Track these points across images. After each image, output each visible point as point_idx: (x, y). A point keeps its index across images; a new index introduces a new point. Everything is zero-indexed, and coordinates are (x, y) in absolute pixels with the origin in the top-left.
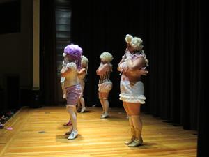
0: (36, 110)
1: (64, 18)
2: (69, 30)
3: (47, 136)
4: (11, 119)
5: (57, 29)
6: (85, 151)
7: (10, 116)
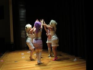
3: (19, 63)
4: (2, 56)
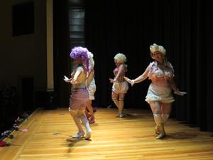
0: (51, 111)
1: (77, 18)
2: (82, 30)
4: (26, 120)
5: (70, 30)
6: (100, 153)
7: (25, 118)
